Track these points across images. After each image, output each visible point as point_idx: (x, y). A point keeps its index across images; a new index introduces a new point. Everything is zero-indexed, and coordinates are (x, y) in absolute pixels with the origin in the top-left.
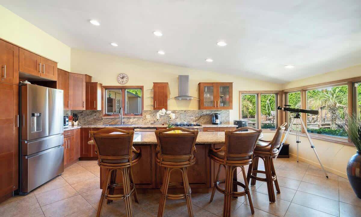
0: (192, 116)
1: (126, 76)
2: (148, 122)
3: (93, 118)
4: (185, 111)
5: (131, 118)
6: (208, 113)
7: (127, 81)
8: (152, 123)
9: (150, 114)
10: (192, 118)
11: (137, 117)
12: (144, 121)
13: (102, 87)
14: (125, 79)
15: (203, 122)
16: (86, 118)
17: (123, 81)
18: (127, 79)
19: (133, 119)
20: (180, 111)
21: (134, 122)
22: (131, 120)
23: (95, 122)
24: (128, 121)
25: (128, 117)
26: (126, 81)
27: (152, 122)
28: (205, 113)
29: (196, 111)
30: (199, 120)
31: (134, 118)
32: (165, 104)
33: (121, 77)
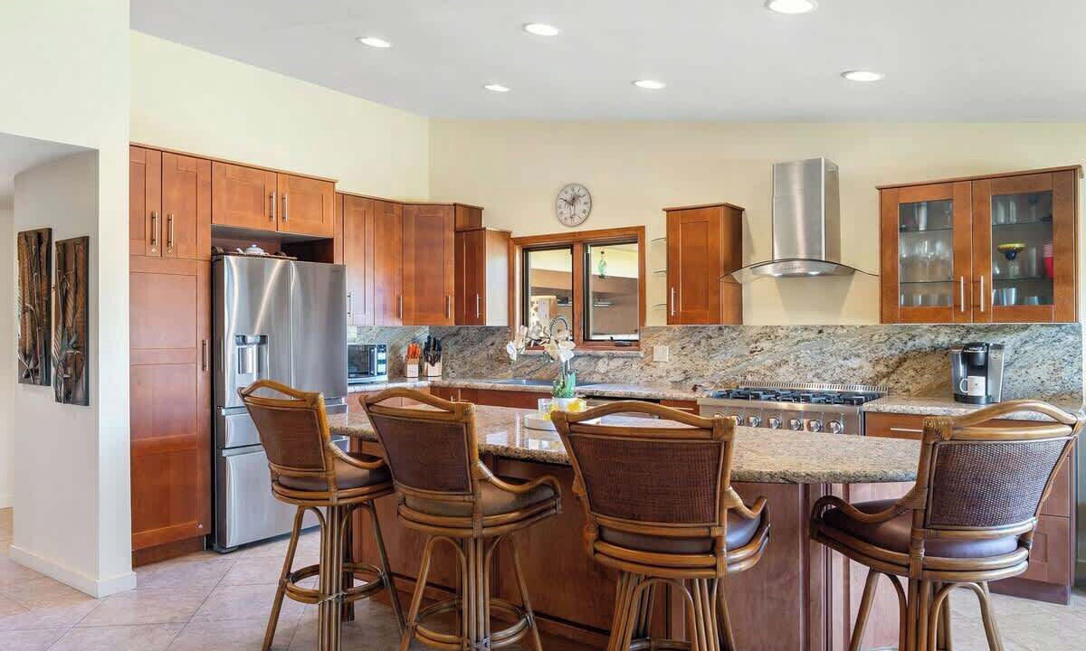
0: (858, 356)
1: (582, 192)
2: (660, 377)
3: (485, 356)
4: (820, 332)
5: (599, 358)
6: (942, 340)
7: (588, 213)
8: (674, 379)
9: (668, 342)
10: (854, 363)
11: (619, 352)
12: (649, 370)
13: (511, 242)
14: (580, 207)
15: (913, 387)
16: (467, 353)
17: (574, 214)
18: (586, 203)
19: (605, 360)
20: (796, 330)
21: (610, 374)
22: (602, 366)
23: (492, 368)
24: (592, 369)
25: (590, 352)
26: (584, 212)
27: (678, 377)
28: (925, 341)
29: (873, 331)
30: (894, 376)
31: (612, 357)
32: (712, 300)
33: (568, 198)
